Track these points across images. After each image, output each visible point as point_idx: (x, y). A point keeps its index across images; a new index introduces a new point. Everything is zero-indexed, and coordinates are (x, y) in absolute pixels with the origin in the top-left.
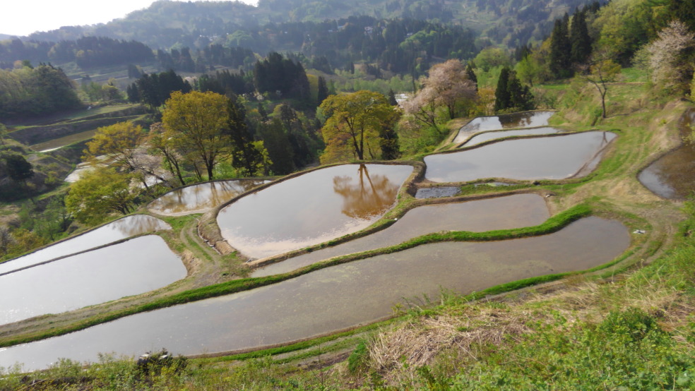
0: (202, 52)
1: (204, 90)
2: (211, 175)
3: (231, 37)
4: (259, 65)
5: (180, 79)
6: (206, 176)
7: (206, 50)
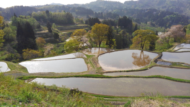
0: (106, 14)
1: (104, 24)
2: (100, 46)
3: (114, 11)
4: (120, 19)
5: (99, 20)
6: (98, 46)
7: (107, 13)
